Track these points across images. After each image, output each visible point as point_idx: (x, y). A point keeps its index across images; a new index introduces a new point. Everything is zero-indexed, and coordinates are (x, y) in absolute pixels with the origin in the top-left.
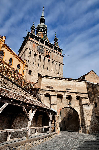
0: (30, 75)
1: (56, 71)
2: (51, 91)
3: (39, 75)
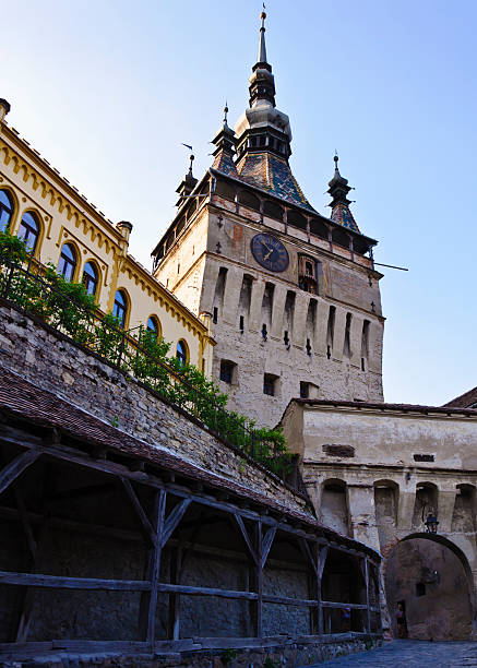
0: (229, 381)
1: (350, 354)
2: (348, 467)
3: (270, 383)
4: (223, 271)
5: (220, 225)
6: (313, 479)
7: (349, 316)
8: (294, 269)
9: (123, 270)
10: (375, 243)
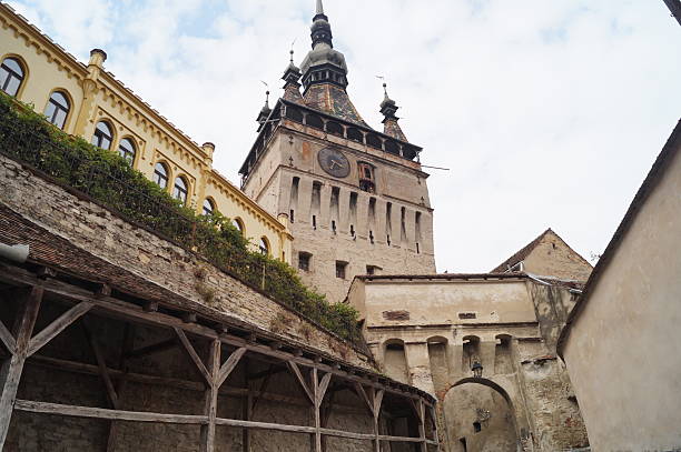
0: (307, 269)
1: (407, 241)
2: (405, 328)
3: (341, 267)
4: (296, 180)
5: (291, 143)
6: (376, 341)
7: (403, 209)
8: (355, 176)
9: (209, 181)
10: (420, 149)
